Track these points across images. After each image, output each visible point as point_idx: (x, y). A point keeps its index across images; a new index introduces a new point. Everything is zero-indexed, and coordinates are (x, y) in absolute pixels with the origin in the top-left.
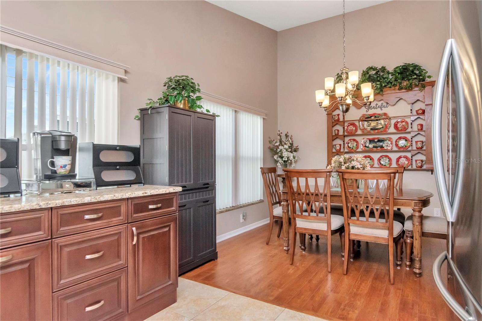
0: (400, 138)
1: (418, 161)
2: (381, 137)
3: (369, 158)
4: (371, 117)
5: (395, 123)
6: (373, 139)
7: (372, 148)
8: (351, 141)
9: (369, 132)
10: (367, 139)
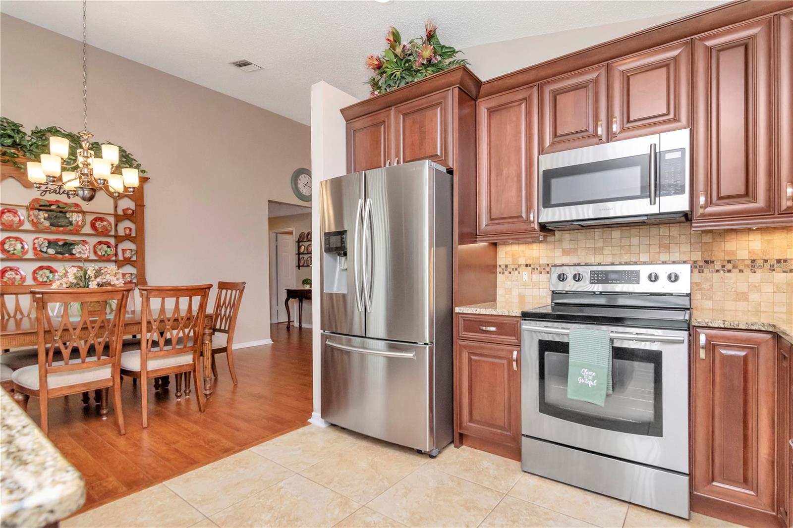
0: (100, 243)
1: (127, 275)
2: (71, 238)
3: (47, 269)
4: (50, 205)
5: (92, 221)
6: (57, 241)
7: (54, 254)
8: (11, 239)
9: (47, 228)
10: (45, 239)
